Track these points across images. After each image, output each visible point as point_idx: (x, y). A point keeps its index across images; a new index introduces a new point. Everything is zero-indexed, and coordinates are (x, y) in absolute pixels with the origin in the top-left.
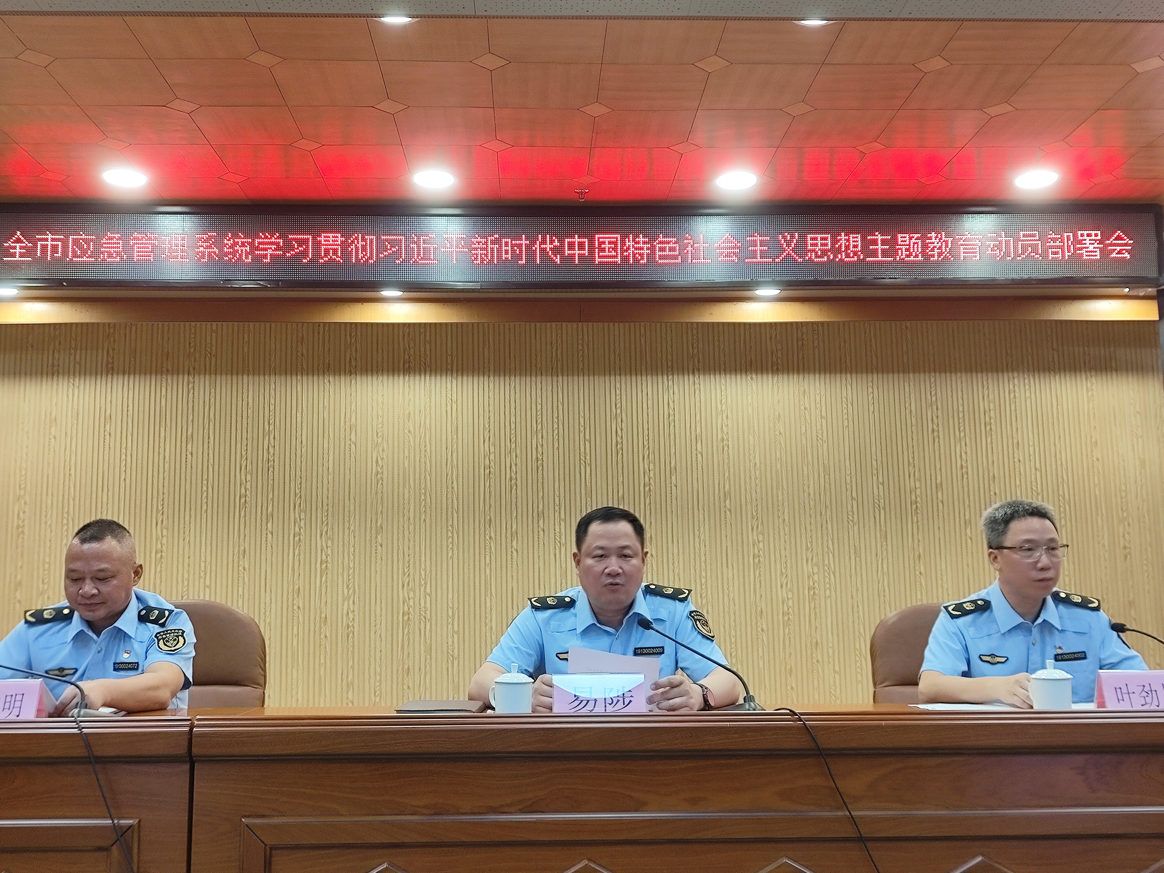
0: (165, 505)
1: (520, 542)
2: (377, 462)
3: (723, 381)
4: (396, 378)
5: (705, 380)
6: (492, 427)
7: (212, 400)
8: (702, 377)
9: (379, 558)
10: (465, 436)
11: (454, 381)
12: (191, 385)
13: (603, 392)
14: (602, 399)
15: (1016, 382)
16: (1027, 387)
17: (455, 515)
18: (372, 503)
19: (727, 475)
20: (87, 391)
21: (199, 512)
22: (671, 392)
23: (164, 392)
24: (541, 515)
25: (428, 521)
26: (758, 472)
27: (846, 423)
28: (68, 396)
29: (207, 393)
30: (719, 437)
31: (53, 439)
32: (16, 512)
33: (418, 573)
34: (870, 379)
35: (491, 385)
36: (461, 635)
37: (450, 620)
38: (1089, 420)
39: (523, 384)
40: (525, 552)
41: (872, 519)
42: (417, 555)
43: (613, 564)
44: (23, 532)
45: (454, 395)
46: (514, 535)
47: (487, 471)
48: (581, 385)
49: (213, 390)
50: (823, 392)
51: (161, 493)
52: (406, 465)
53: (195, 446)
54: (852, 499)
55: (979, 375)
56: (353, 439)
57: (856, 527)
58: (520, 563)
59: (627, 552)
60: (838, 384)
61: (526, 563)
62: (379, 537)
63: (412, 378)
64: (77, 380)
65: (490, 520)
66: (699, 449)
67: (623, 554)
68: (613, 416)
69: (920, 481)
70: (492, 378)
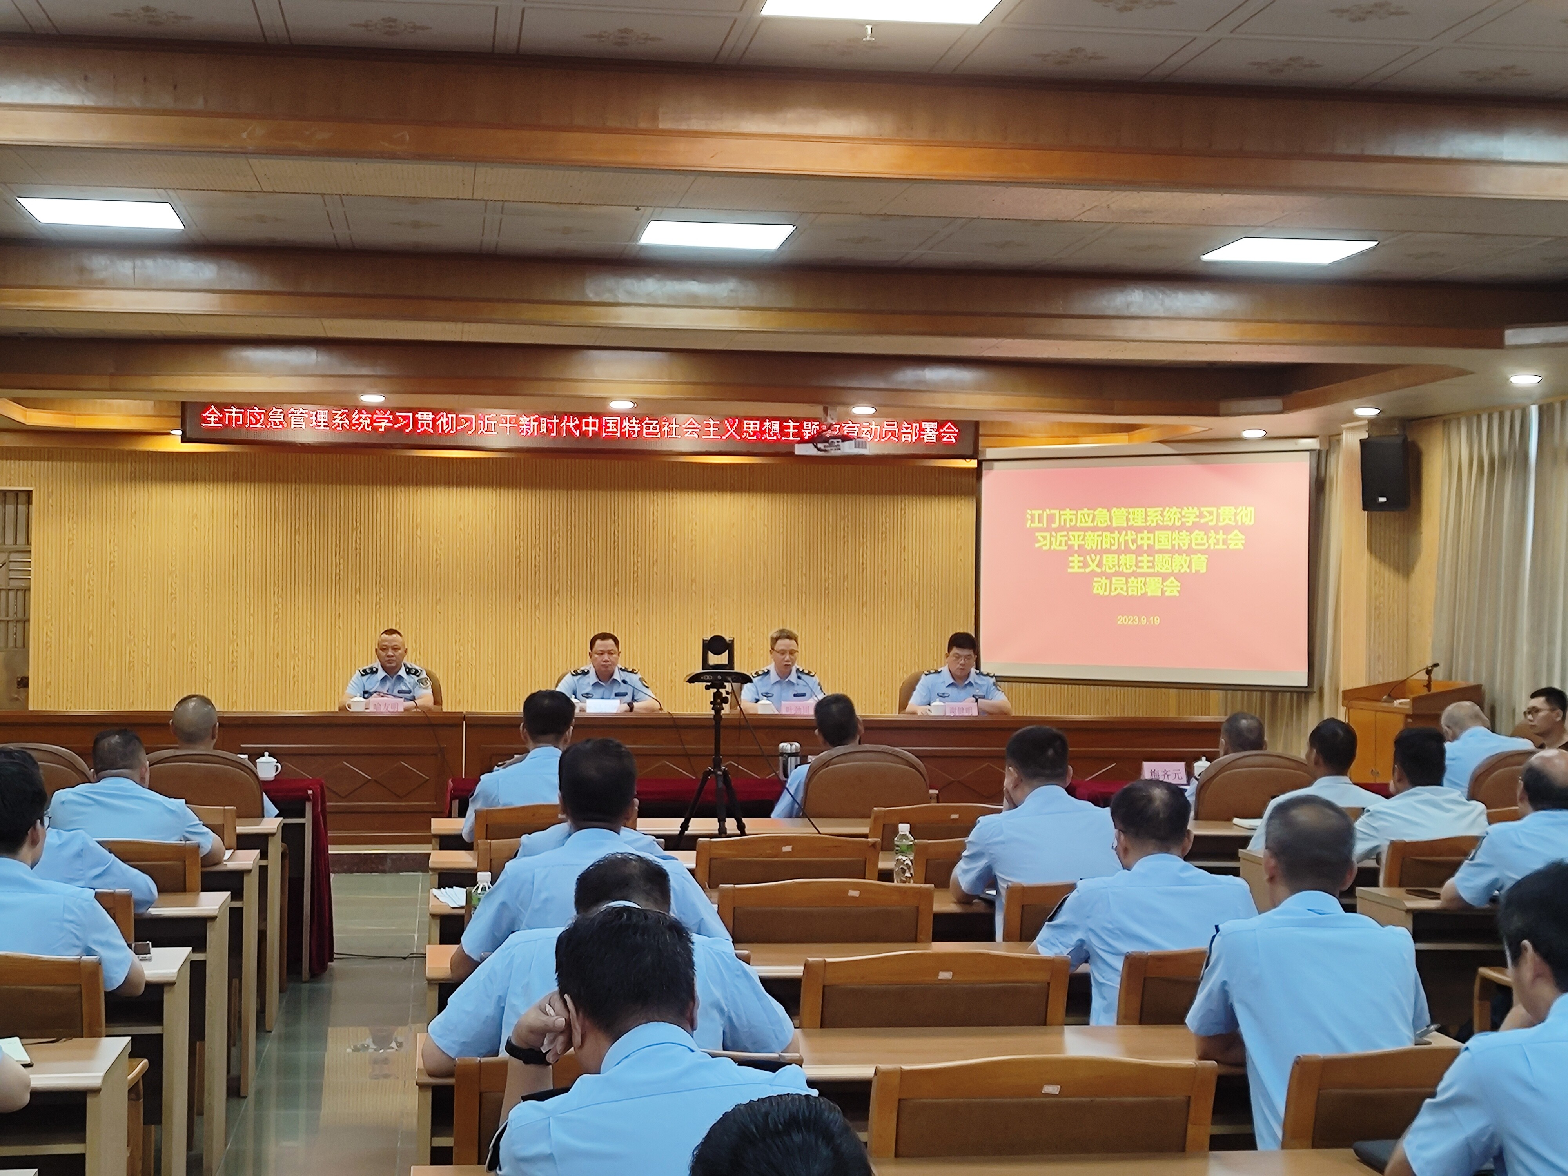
0: (280, 580)
1: (541, 612)
2: (436, 552)
3: (694, 497)
4: (451, 489)
5: (681, 496)
6: (521, 527)
7: (314, 503)
8: (678, 494)
9: (438, 622)
10: (502, 534)
11: (494, 492)
12: (297, 491)
13: (605, 503)
14: (604, 509)
15: (907, 502)
16: (914, 506)
17: (494, 592)
18: (433, 580)
19: (694, 566)
20: (219, 494)
21: (305, 585)
22: (656, 504)
23: (277, 496)
24: (557, 593)
25: (474, 595)
26: (716, 565)
27: (781, 530)
28: (205, 498)
29: (310, 497)
30: (690, 539)
31: (195, 530)
32: (169, 583)
33: (466, 633)
34: (801, 498)
35: (522, 496)
36: (498, 678)
37: (490, 667)
38: (957, 531)
39: (545, 494)
40: (545, 620)
41: (796, 600)
42: (466, 621)
43: (606, 657)
44: (176, 598)
45: (494, 503)
46: (537, 607)
47: (518, 560)
48: (589, 497)
49: (314, 496)
50: (766, 506)
51: (277, 571)
52: (458, 554)
53: (301, 538)
54: (783, 585)
55: (880, 497)
56: (419, 534)
57: (785, 606)
58: (541, 628)
59: (612, 652)
60: (778, 501)
61: (545, 627)
62: (438, 607)
63: (462, 489)
64: (211, 485)
65: (520, 596)
66: (675, 547)
67: (610, 653)
68: (612, 521)
69: (832, 574)
70: (522, 491)
